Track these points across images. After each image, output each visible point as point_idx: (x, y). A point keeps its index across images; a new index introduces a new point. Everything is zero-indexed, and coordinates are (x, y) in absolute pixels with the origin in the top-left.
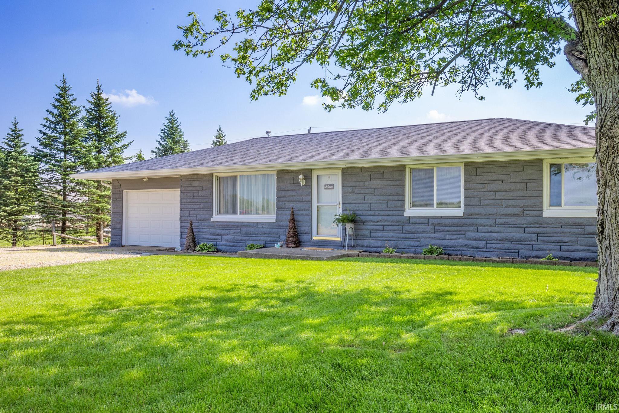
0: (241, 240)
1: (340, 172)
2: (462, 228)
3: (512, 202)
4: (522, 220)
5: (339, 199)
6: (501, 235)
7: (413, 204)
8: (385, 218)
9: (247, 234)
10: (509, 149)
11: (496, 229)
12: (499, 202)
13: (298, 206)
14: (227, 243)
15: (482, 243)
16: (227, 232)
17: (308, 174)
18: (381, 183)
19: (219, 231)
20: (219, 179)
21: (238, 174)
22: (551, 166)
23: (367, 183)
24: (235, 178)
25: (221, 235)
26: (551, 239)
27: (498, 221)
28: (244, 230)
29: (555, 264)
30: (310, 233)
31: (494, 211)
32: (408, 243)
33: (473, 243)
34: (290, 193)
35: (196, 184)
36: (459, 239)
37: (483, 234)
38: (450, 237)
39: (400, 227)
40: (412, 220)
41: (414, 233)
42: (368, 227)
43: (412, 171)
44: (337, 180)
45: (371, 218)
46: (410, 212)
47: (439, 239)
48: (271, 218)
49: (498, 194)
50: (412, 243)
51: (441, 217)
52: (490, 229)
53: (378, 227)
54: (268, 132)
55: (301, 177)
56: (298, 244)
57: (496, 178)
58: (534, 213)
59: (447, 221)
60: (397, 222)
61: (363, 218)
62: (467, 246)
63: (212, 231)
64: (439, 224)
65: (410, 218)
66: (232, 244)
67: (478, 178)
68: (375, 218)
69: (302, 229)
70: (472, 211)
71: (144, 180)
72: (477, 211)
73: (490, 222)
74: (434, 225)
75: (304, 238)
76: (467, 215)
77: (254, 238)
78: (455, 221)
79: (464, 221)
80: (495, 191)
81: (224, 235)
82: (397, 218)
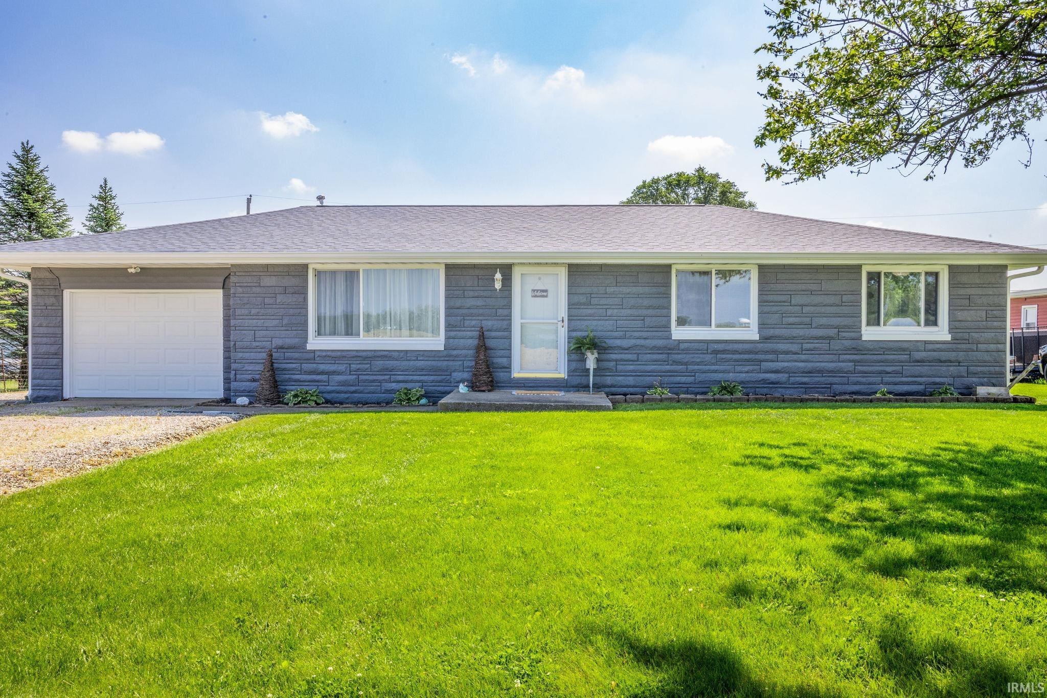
0: (374, 381)
1: (563, 273)
2: (757, 357)
3: (824, 321)
4: (836, 345)
5: (563, 312)
6: (810, 365)
7: (682, 322)
8: (642, 342)
9: (385, 370)
10: (828, 249)
11: (803, 357)
12: (808, 320)
13: (487, 324)
14: (342, 388)
15: (783, 377)
16: (342, 368)
17: (507, 270)
18: (635, 290)
19: (322, 367)
20: (318, 274)
21: (361, 268)
22: (869, 273)
23: (610, 290)
25: (328, 373)
26: (871, 369)
27: (806, 346)
28: (379, 364)
29: (890, 401)
30: (508, 368)
31: (800, 332)
32: (678, 379)
33: (772, 377)
34: (471, 302)
36: (752, 372)
37: (786, 364)
38: (738, 368)
39: (664, 357)
40: (682, 346)
41: (686, 364)
42: (614, 356)
44: (560, 284)
45: (618, 342)
46: (679, 333)
47: (724, 372)
48: (435, 342)
49: (806, 309)
50: (683, 379)
51: (726, 342)
52: (795, 357)
53: (629, 357)
54: (320, 198)
55: (498, 276)
56: (493, 385)
57: (803, 287)
58: (852, 335)
59: (736, 346)
60: (659, 348)
61: (610, 342)
62: (764, 381)
63: (306, 367)
64: (724, 352)
65: (680, 342)
66: (353, 389)
67: (779, 287)
68: (625, 343)
69: (495, 360)
70: (771, 332)
71: (130, 270)
72: (777, 332)
73: (795, 348)
74: (716, 352)
75: (501, 375)
76: (764, 339)
77: (401, 378)
78: (747, 346)
79: (760, 346)
80: (802, 306)
81: (334, 373)
82: (660, 343)
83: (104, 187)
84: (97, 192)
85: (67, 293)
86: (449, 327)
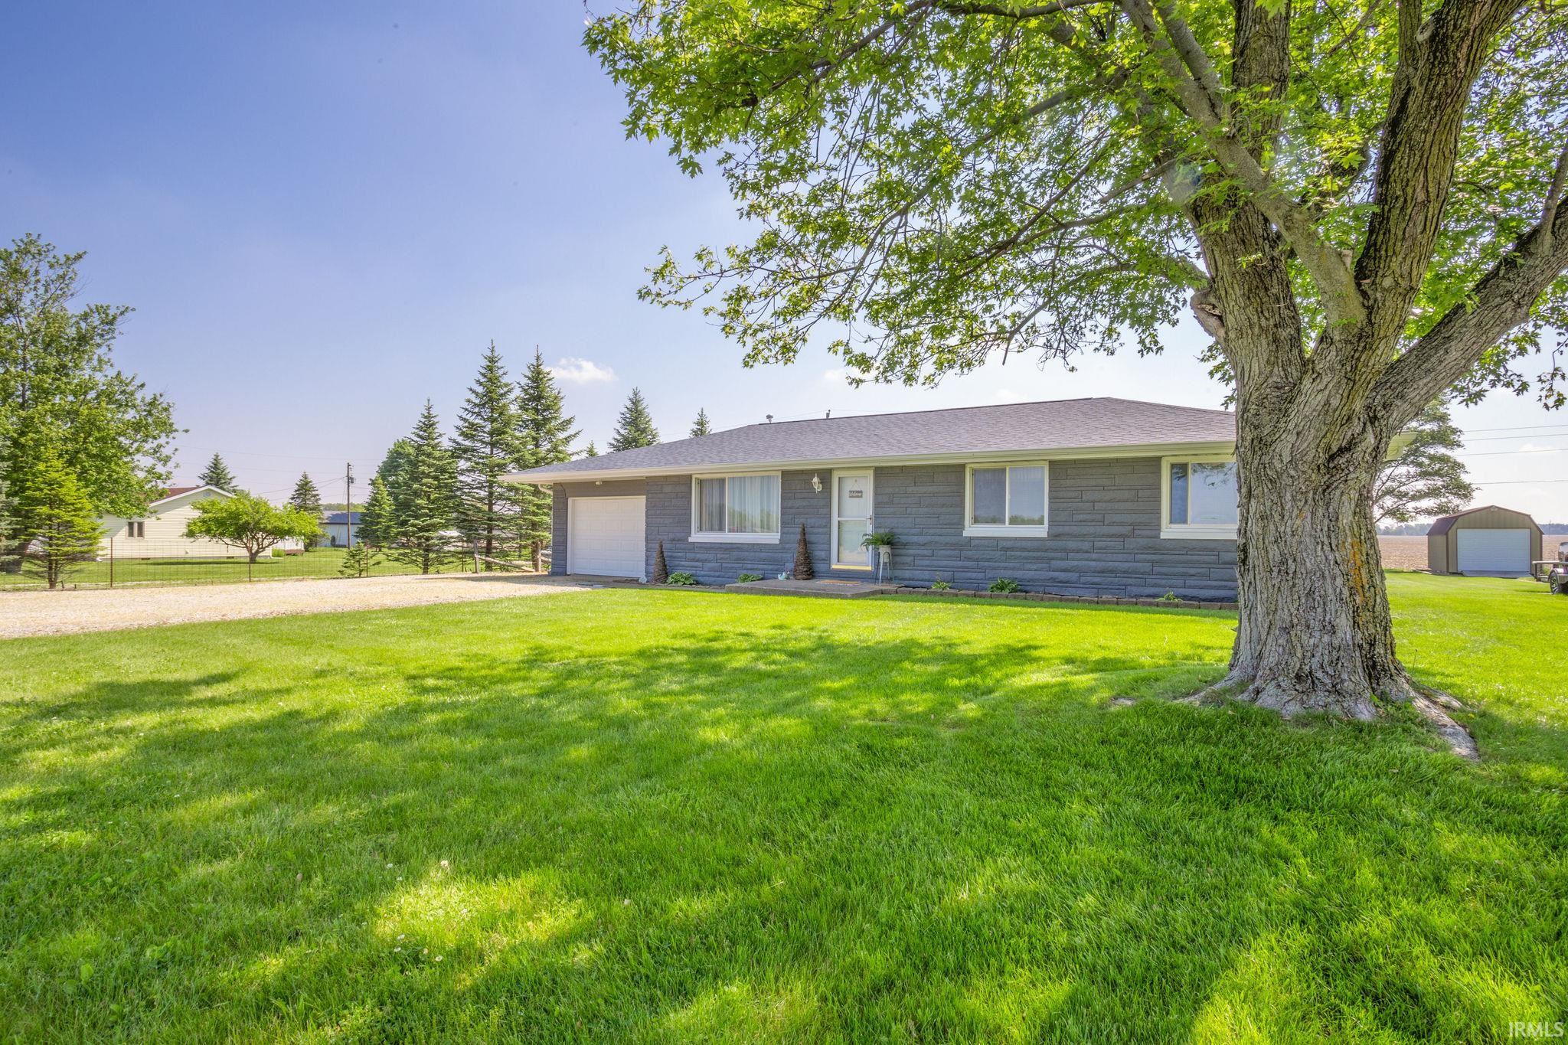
0: (731, 568)
1: (871, 473)
2: (1046, 554)
3: (1117, 518)
4: (1131, 543)
5: (870, 512)
6: (1100, 565)
7: (976, 520)
8: (937, 539)
9: (738, 560)
10: (1114, 441)
11: (1094, 556)
12: (1099, 517)
13: (811, 521)
14: (711, 573)
15: (1073, 576)
16: (711, 557)
17: (826, 475)
18: (931, 489)
19: (699, 556)
20: (701, 482)
21: (726, 476)
22: (1173, 466)
23: (910, 490)
24: (722, 481)
25: (703, 561)
26: (1172, 570)
27: (1098, 544)
28: (735, 554)
29: (1177, 606)
30: (827, 560)
31: (1092, 530)
32: (969, 575)
33: (1062, 576)
34: (799, 503)
35: (668, 489)
36: (1041, 569)
37: (1076, 563)
38: (1028, 566)
39: (956, 553)
40: (974, 543)
41: (977, 560)
42: (911, 552)
43: (975, 472)
44: (868, 486)
45: (915, 539)
46: (971, 530)
47: (1013, 569)
48: (773, 537)
49: (1098, 506)
50: (974, 575)
51: (1016, 539)
52: (1086, 555)
53: (925, 552)
54: (769, 417)
55: (816, 480)
56: (811, 574)
57: (1094, 483)
58: (1148, 533)
59: (1024, 544)
60: (952, 545)
61: (903, 539)
62: (1053, 579)
63: (690, 555)
64: (1012, 549)
65: (971, 538)
66: (718, 573)
67: (1069, 482)
68: (922, 539)
69: (817, 553)
70: (1060, 530)
71: (597, 483)
72: (1067, 529)
73: (1086, 546)
74: (1006, 549)
75: (819, 567)
76: (1053, 536)
77: (749, 566)
78: (1036, 544)
79: (1048, 544)
80: (1094, 502)
81: (706, 560)
82: (953, 539)
83: (702, 415)
84: (696, 418)
85: (570, 500)
86: (784, 524)
